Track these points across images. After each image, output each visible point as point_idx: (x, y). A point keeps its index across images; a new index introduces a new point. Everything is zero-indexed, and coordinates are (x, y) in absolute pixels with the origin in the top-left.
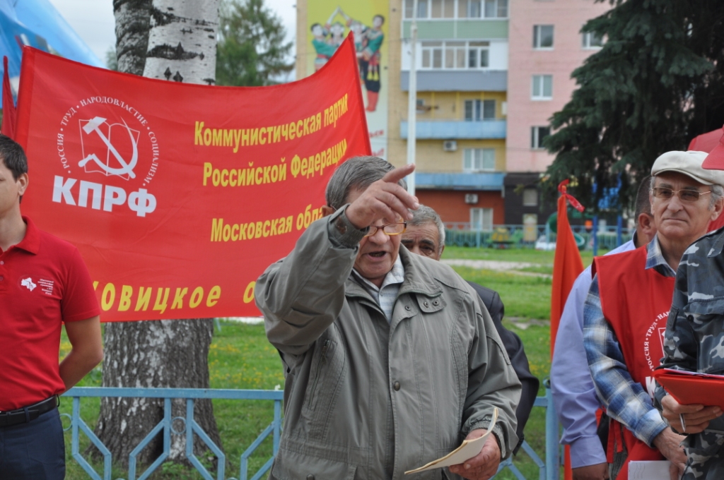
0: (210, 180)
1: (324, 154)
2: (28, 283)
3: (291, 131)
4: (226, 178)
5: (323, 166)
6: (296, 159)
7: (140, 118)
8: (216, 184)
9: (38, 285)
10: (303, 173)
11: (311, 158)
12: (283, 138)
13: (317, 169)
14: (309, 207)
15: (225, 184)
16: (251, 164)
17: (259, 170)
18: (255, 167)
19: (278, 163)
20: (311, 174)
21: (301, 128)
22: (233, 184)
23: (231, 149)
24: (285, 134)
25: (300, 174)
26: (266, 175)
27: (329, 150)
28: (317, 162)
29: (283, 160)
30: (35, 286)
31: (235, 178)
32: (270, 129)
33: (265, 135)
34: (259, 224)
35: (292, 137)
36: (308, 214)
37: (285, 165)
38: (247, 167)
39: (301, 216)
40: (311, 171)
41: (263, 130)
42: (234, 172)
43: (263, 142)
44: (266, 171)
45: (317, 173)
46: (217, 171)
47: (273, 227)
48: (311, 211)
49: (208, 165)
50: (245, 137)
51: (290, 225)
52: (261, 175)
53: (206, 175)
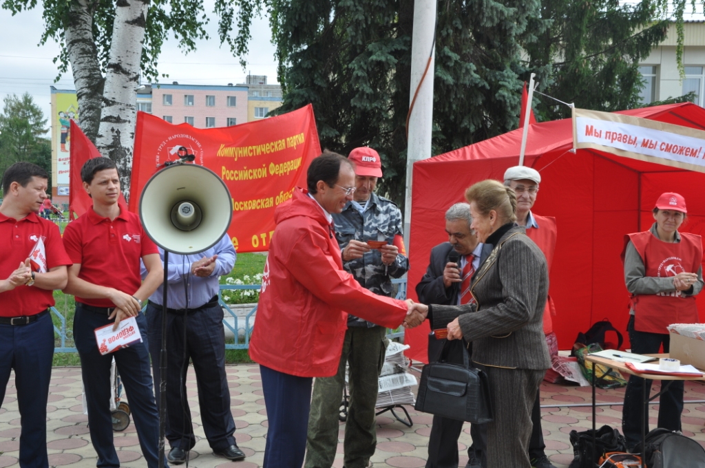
0: (225, 176)
1: (289, 163)
2: (126, 237)
3: (267, 149)
4: (233, 175)
5: (289, 170)
6: (272, 165)
7: (198, 144)
8: (228, 179)
9: (132, 238)
10: (277, 173)
11: (281, 165)
12: (262, 153)
13: (285, 171)
14: (282, 192)
15: (232, 179)
16: (245, 168)
17: (250, 171)
18: (248, 169)
19: (261, 167)
20: (281, 174)
21: (273, 147)
22: (236, 179)
23: (233, 158)
24: (263, 150)
25: (275, 174)
26: (255, 174)
27: (292, 161)
28: (285, 167)
29: (264, 165)
30: (130, 239)
31: (237, 175)
32: (254, 147)
33: (252, 151)
34: (254, 201)
35: (268, 152)
36: (281, 196)
37: (266, 169)
38: (243, 169)
39: (277, 197)
40: (281, 172)
41: (250, 148)
42: (236, 172)
43: (251, 155)
44: (255, 172)
45: (285, 173)
46: (228, 171)
47: (262, 204)
48: (283, 194)
49: (224, 168)
50: (240, 152)
51: (272, 202)
52: (252, 174)
53: (223, 173)
